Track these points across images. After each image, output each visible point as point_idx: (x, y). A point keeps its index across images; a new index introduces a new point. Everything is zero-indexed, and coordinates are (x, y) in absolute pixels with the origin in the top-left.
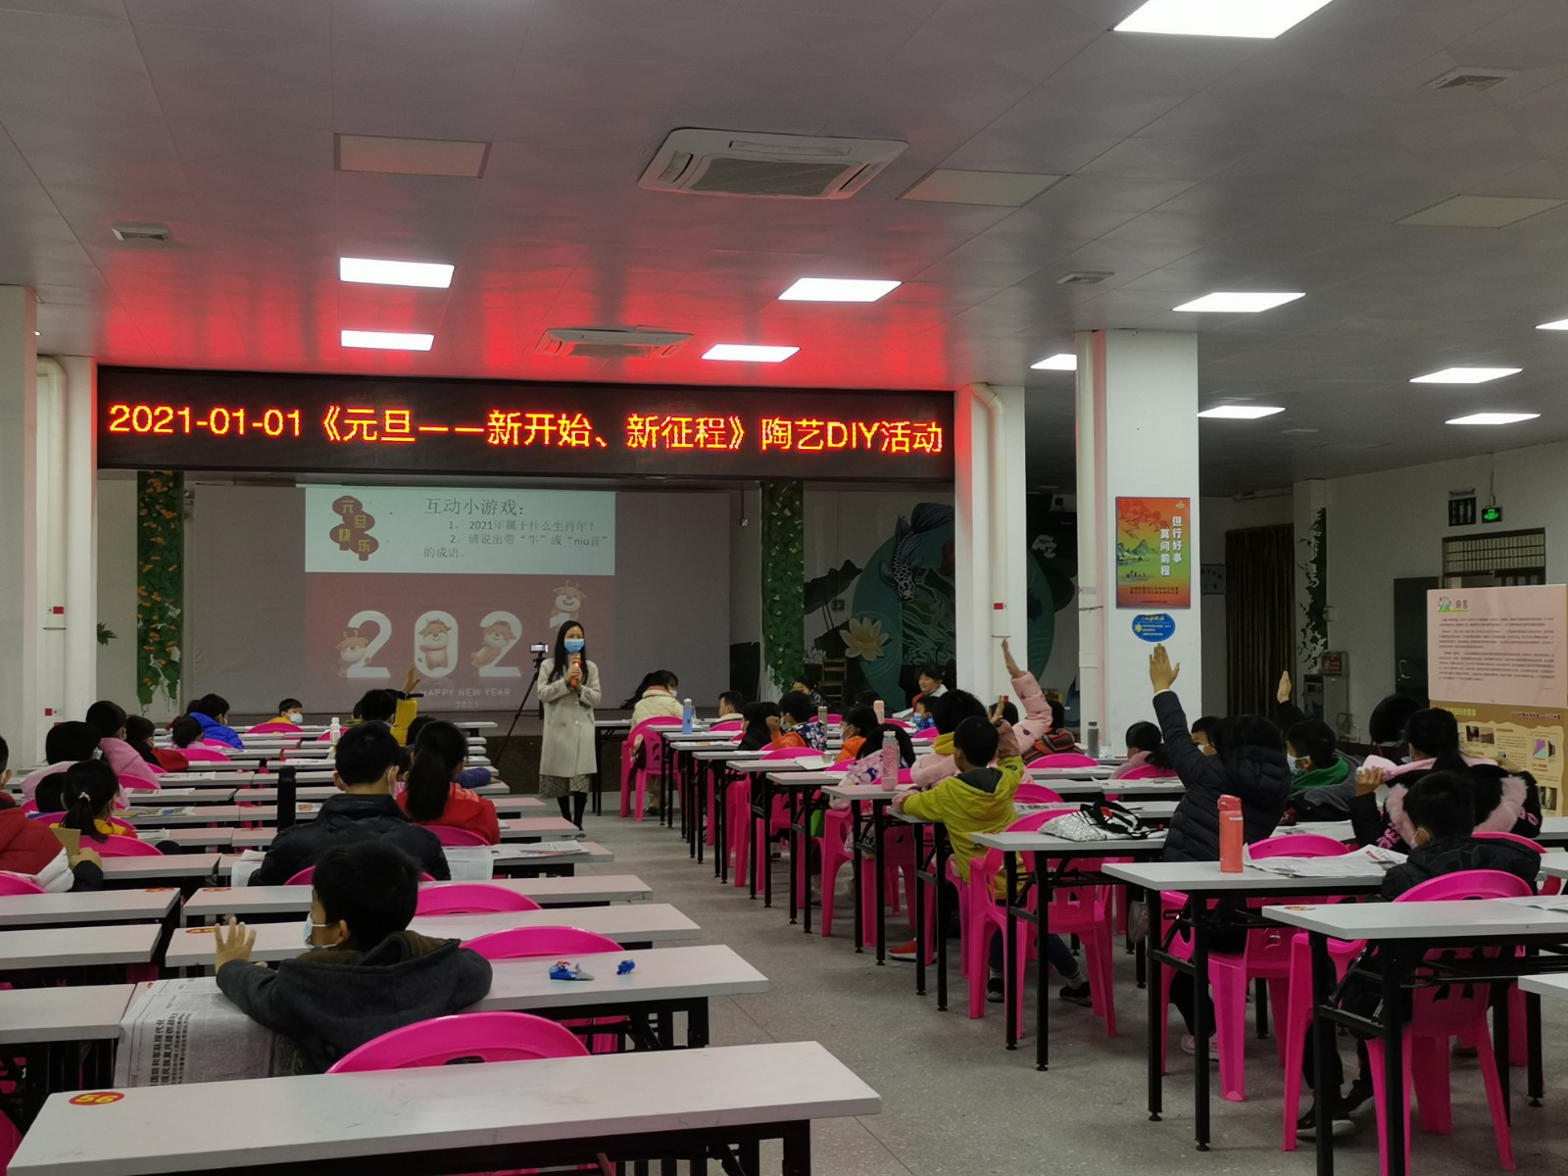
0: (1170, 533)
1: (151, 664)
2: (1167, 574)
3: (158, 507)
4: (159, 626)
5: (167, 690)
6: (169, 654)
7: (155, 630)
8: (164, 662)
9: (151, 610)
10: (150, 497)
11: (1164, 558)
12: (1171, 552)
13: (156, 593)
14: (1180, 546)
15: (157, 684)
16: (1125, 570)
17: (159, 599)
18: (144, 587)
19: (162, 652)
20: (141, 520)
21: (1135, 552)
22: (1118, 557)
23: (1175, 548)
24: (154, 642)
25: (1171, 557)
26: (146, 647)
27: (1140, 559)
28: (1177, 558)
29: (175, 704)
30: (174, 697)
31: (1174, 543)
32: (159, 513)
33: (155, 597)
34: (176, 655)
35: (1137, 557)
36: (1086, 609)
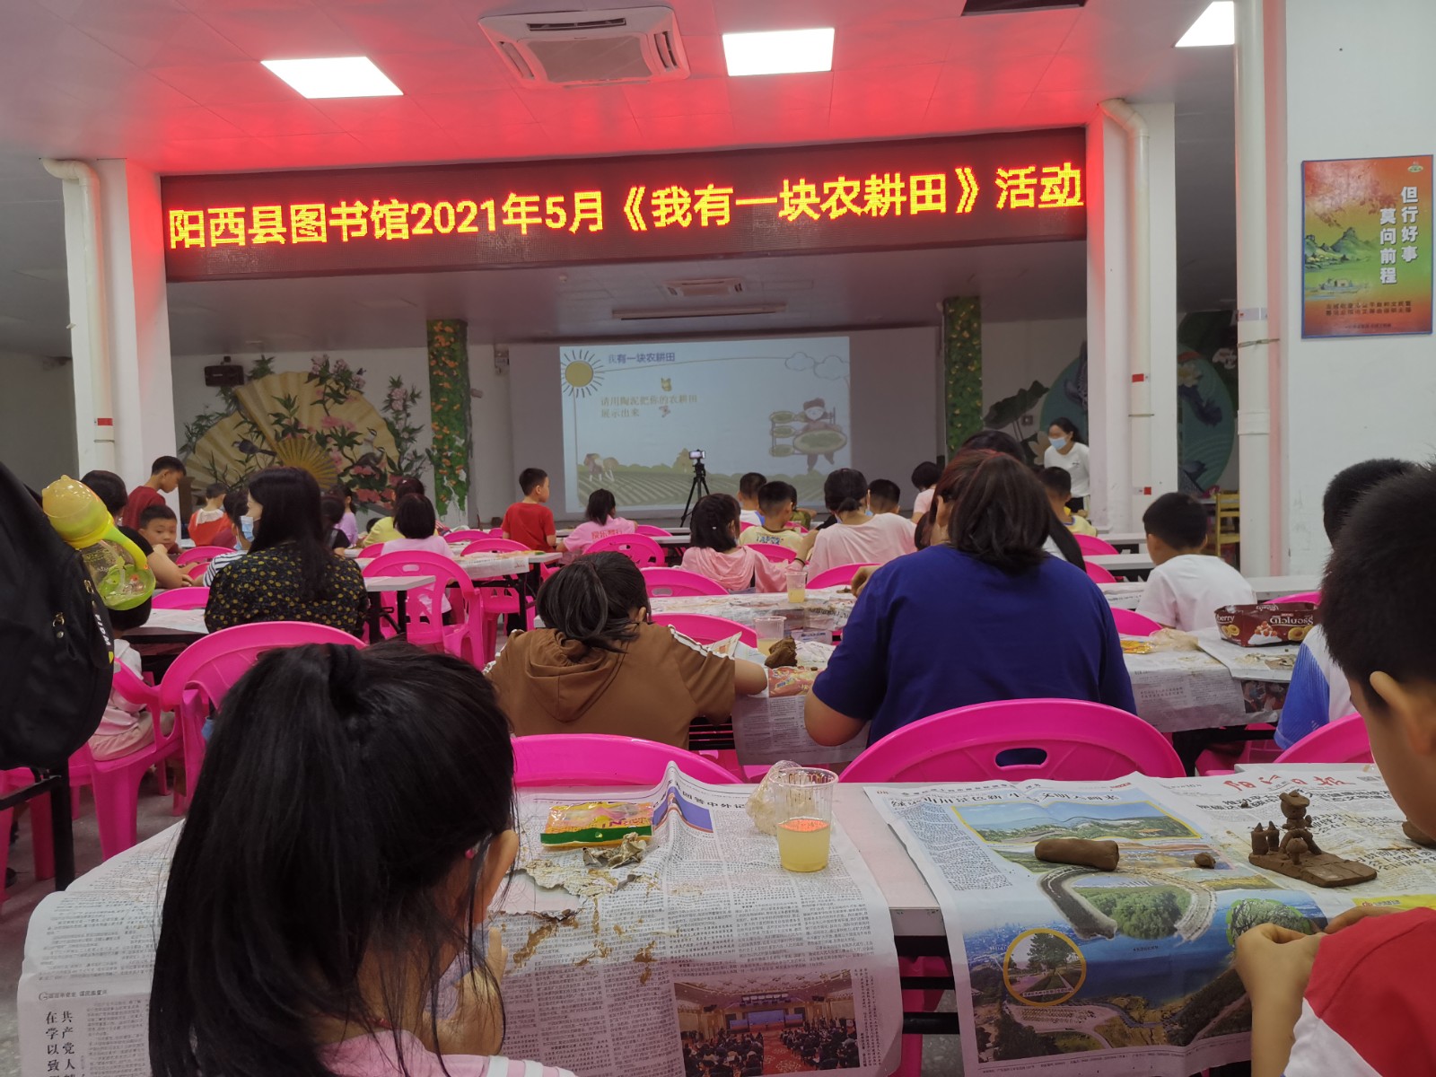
0: (1397, 214)
1: (445, 484)
2: (1392, 279)
3: (443, 359)
4: (449, 454)
5: (457, 504)
6: (457, 476)
7: (447, 457)
8: (454, 482)
9: (443, 441)
10: (437, 351)
11: (1387, 255)
12: (1399, 245)
13: (445, 428)
14: (1414, 234)
15: (450, 499)
16: (1318, 278)
17: (448, 432)
18: (436, 423)
19: (453, 474)
20: (431, 369)
21: (1335, 248)
22: (1304, 258)
23: (1406, 238)
24: (447, 467)
25: (1399, 254)
26: (440, 471)
27: (1344, 259)
28: (1409, 253)
29: (464, 514)
30: (463, 509)
31: (1404, 230)
32: (445, 364)
33: (446, 430)
34: (463, 476)
35: (1338, 256)
36: (1250, 344)
